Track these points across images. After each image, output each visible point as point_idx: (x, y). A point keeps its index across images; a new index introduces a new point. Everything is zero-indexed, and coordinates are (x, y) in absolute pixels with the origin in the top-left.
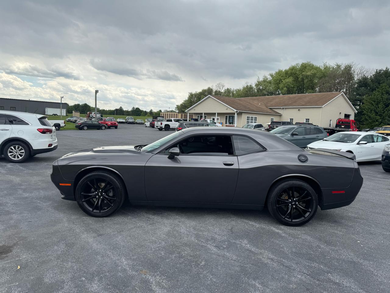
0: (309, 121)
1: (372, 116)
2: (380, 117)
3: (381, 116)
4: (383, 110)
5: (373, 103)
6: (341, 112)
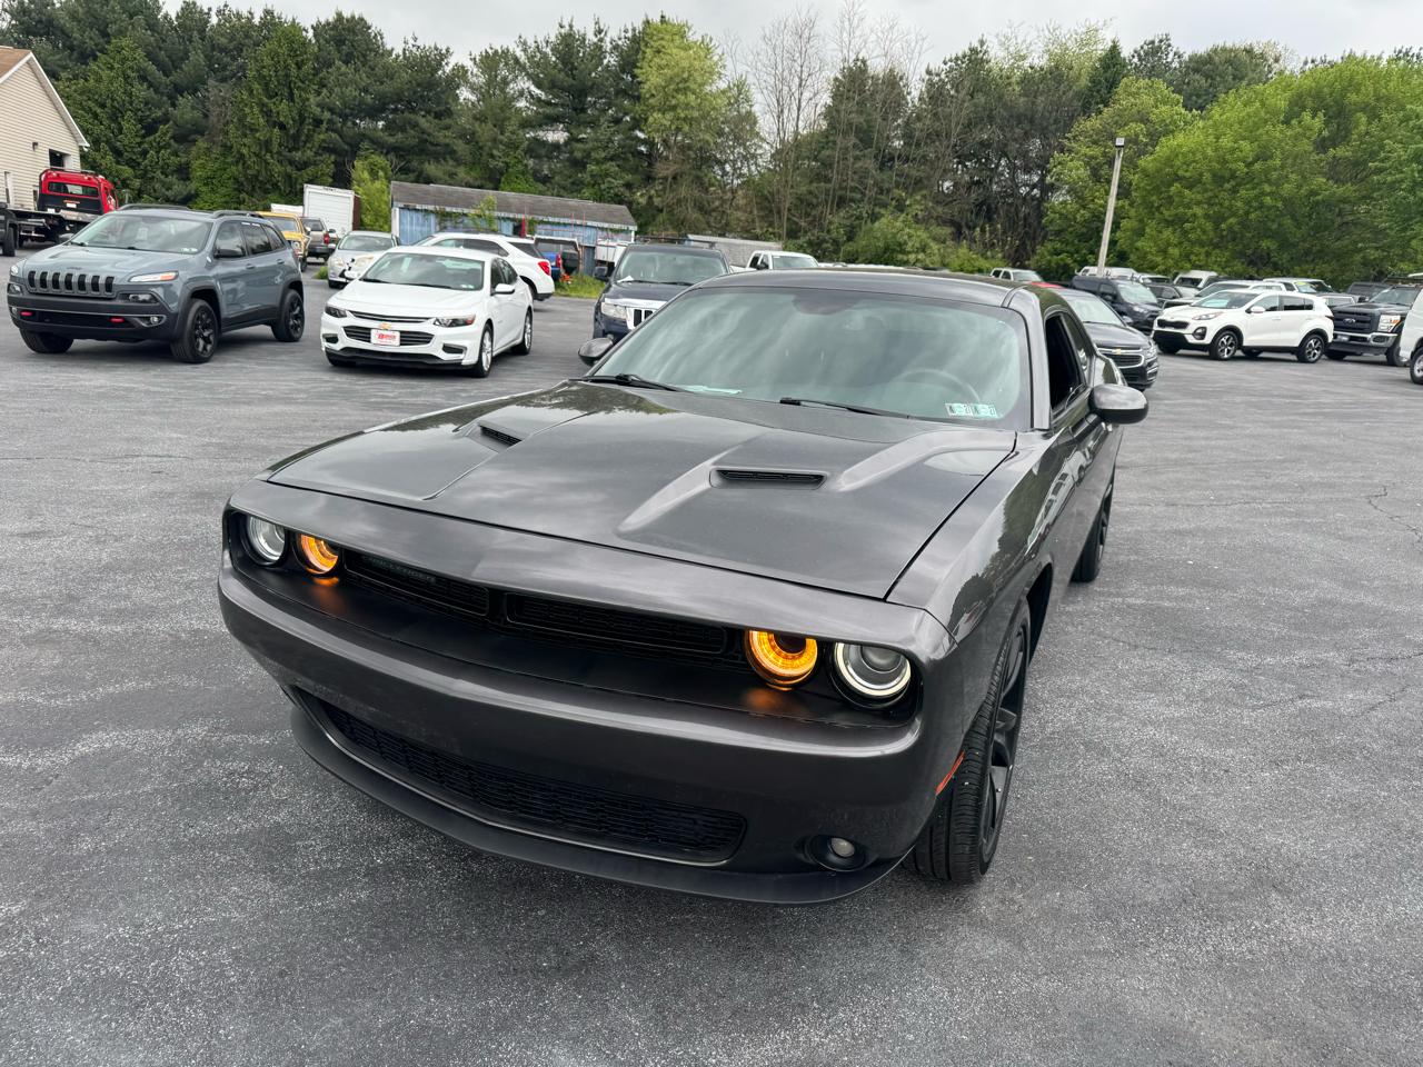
1: (103, 162)
2: (130, 170)
3: (132, 167)
4: (140, 144)
5: (99, 111)
6: (37, 141)
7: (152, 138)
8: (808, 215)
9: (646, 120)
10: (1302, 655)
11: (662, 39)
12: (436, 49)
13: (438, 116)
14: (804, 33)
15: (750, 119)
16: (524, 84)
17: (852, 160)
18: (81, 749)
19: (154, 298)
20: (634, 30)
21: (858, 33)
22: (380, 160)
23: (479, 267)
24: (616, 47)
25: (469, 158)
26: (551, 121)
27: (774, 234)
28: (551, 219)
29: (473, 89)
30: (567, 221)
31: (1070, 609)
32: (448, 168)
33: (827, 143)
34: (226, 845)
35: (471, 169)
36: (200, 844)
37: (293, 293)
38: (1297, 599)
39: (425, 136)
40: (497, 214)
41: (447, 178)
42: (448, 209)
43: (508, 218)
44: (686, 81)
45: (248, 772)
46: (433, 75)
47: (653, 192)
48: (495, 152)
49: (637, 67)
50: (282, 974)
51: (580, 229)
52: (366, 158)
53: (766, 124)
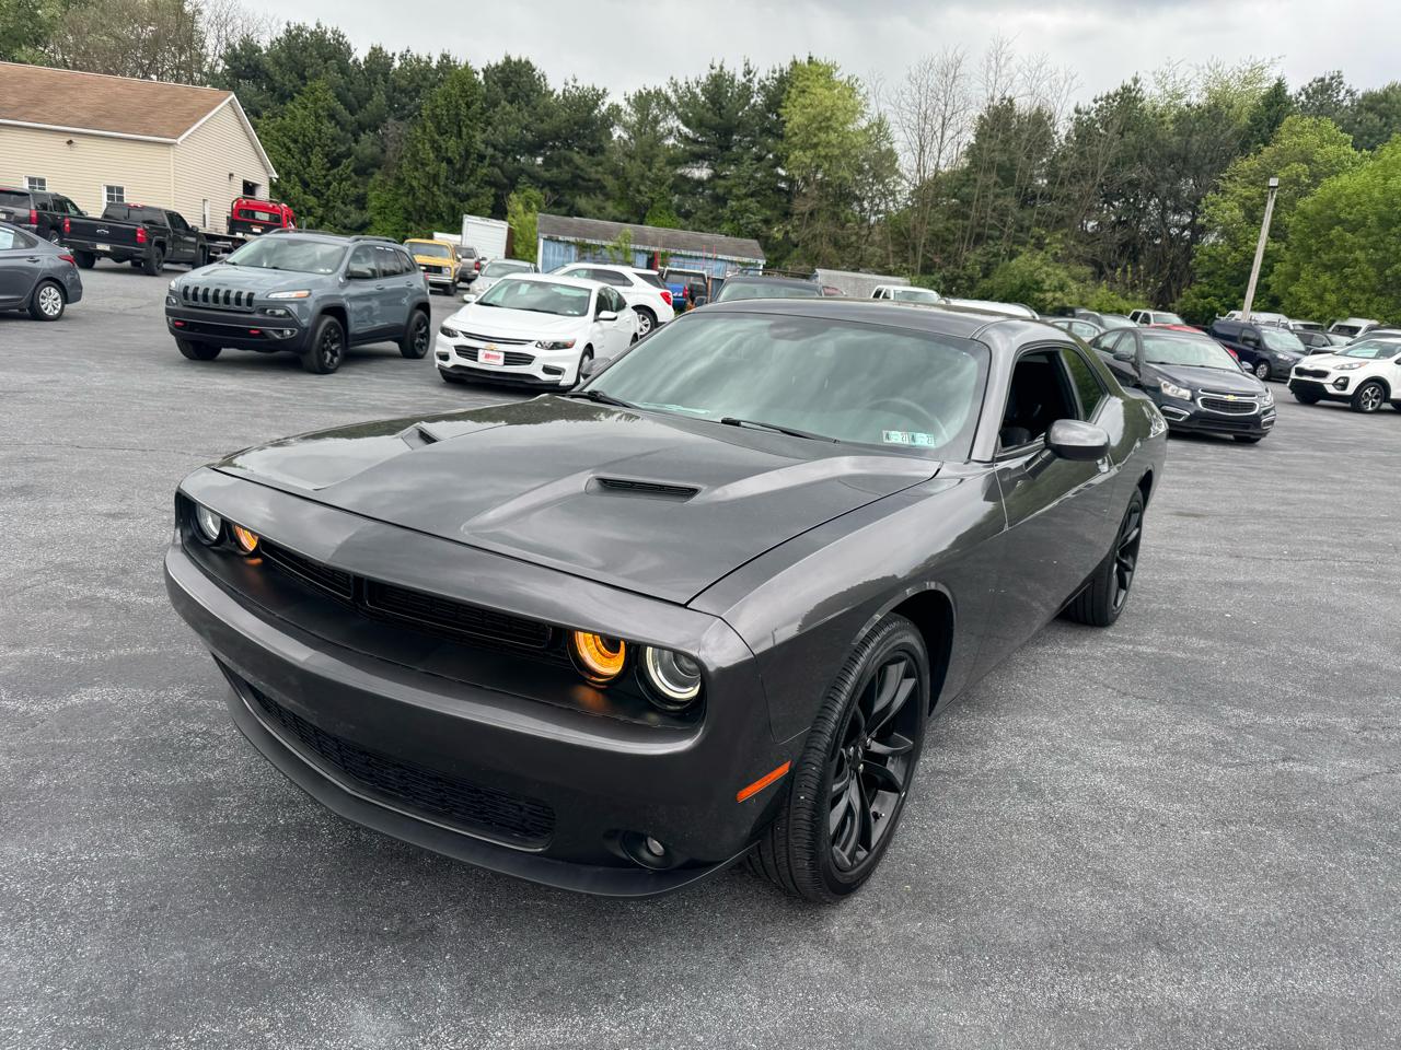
0: (121, 199)
1: (292, 192)
2: (315, 200)
3: (318, 198)
4: (325, 176)
5: (292, 146)
6: (233, 172)
7: (336, 171)
8: (943, 251)
9: (787, 158)
10: (1308, 718)
11: (808, 79)
12: (594, 89)
13: (592, 152)
14: (950, 73)
15: (891, 155)
16: (674, 122)
17: (992, 197)
18: (74, 699)
19: (288, 314)
20: (781, 70)
21: (1004, 72)
22: (535, 193)
23: (586, 294)
24: (763, 87)
25: (618, 194)
26: (697, 158)
27: (907, 269)
28: (683, 252)
29: (626, 127)
30: (698, 254)
31: (1070, 652)
32: (597, 202)
33: (968, 180)
34: (156, 794)
35: (619, 204)
36: (134, 791)
37: (420, 313)
38: (1331, 660)
39: (578, 172)
40: (632, 246)
41: (596, 211)
42: (588, 241)
43: (644, 251)
44: (829, 119)
45: (204, 733)
46: (589, 114)
47: (789, 227)
48: (642, 188)
49: (782, 107)
50: (153, 908)
51: (710, 262)
52: (524, 191)
53: (906, 162)
